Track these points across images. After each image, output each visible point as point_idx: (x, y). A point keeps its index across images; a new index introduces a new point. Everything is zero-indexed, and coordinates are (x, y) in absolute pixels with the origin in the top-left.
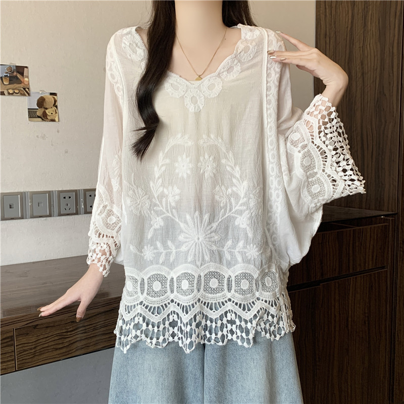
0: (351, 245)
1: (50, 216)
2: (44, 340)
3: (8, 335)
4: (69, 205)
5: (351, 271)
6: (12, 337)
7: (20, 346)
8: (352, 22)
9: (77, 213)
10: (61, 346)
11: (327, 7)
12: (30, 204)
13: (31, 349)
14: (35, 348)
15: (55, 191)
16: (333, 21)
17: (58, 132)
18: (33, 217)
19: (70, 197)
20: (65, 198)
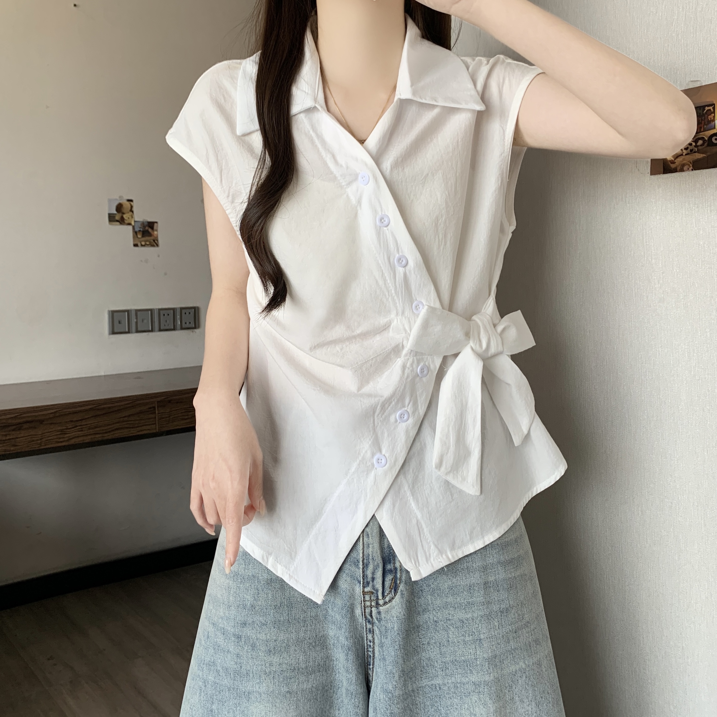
1: (152, 331)
3: (151, 406)
4: (168, 321)
6: (154, 407)
7: (159, 415)
9: (174, 329)
10: (186, 417)
12: (135, 320)
13: (167, 417)
14: (169, 417)
15: (156, 309)
17: (159, 256)
18: (137, 331)
19: (168, 315)
20: (164, 315)
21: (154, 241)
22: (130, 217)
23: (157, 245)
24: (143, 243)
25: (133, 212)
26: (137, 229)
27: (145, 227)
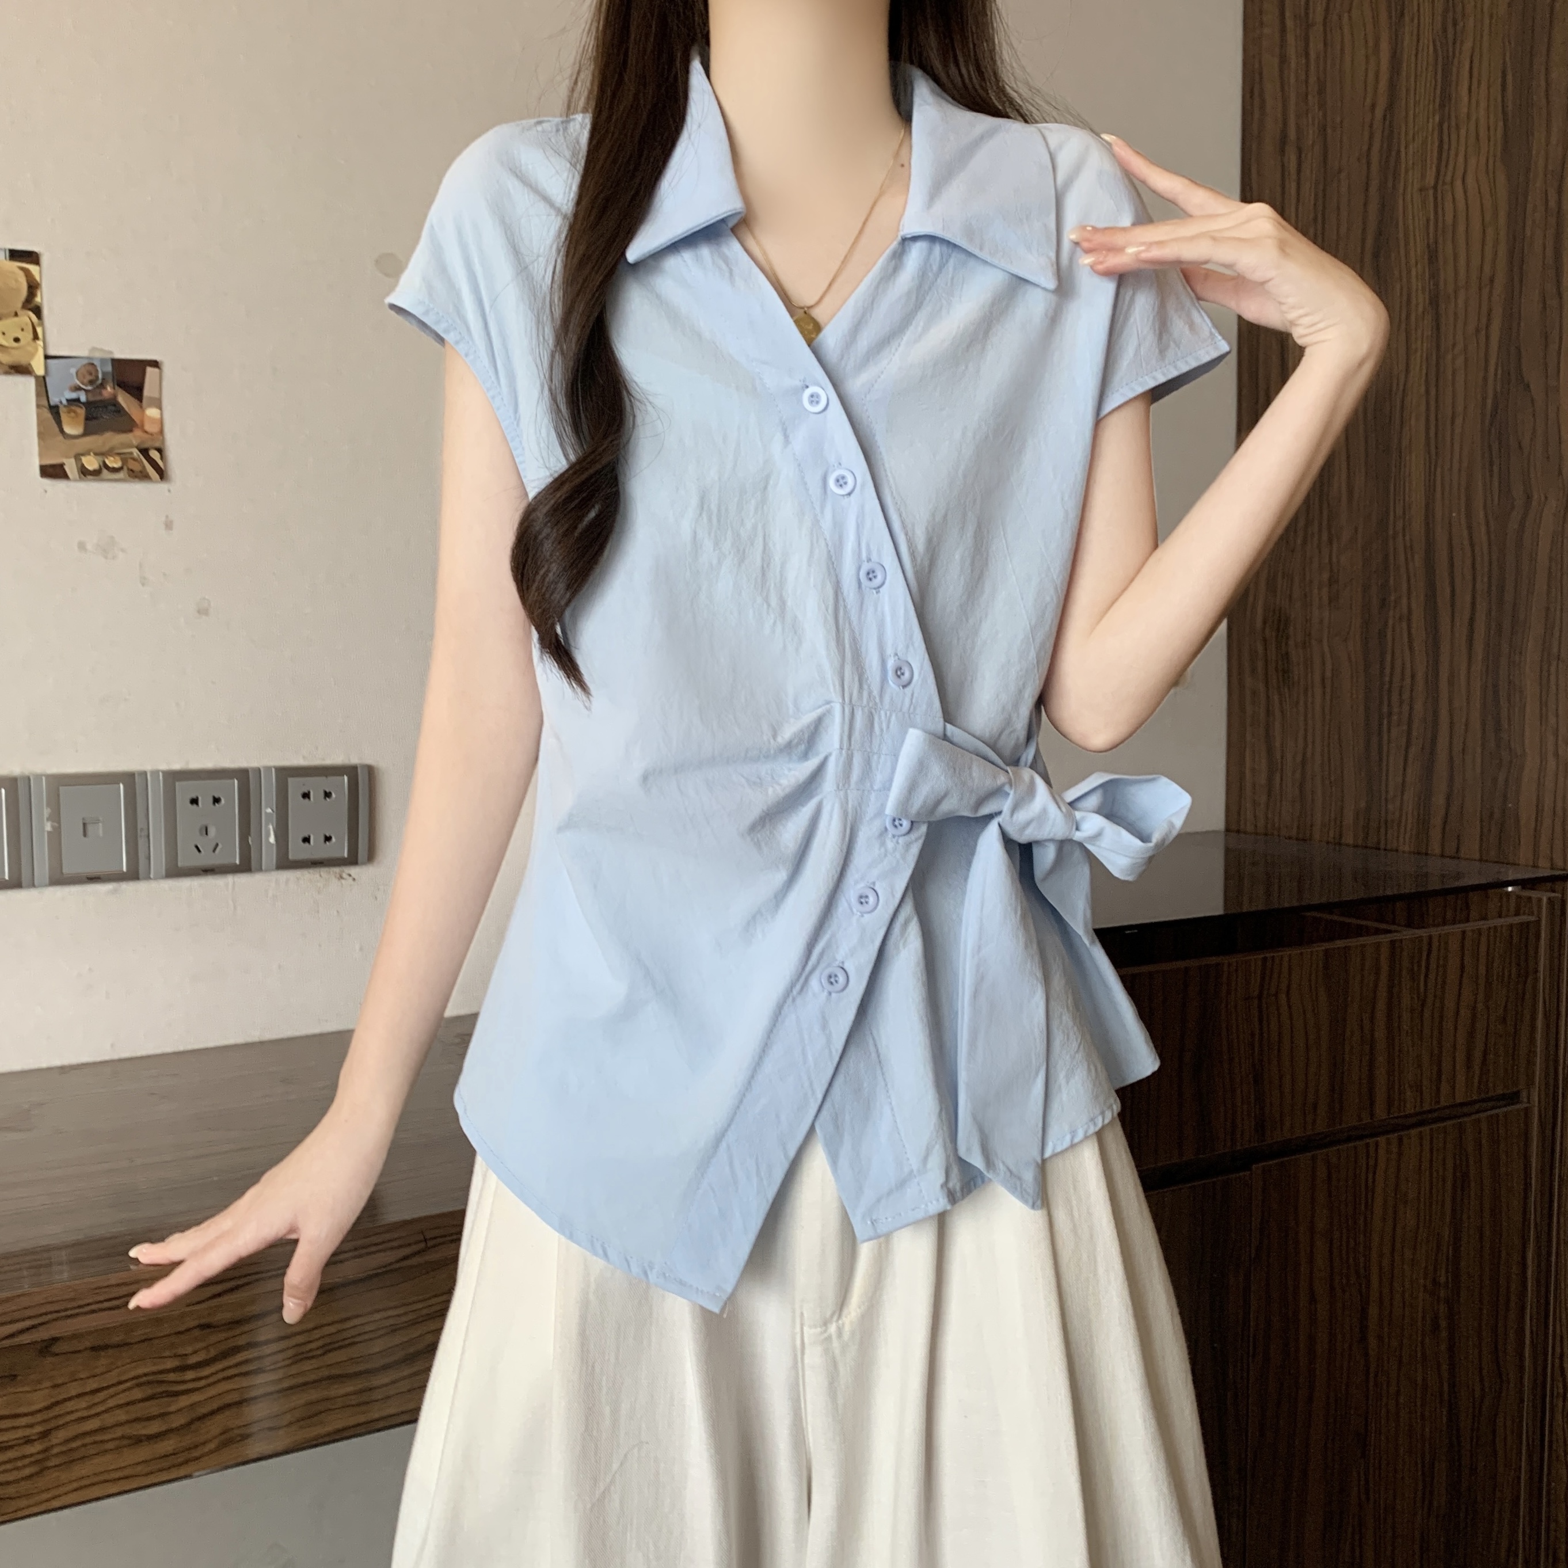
0: (1381, 1005)
1: (132, 875)
2: (84, 1405)
4: (212, 831)
5: (1381, 1113)
8: (1392, 86)
9: (246, 867)
10: (154, 1428)
11: (1289, 23)
12: (49, 828)
13: (28, 1441)
14: (45, 1435)
15: (155, 773)
16: (1312, 79)
20: (194, 801)
21: (145, 452)
22: (26, 337)
23: (162, 474)
24: (91, 463)
25: (38, 311)
26: (60, 395)
27: (102, 386)
